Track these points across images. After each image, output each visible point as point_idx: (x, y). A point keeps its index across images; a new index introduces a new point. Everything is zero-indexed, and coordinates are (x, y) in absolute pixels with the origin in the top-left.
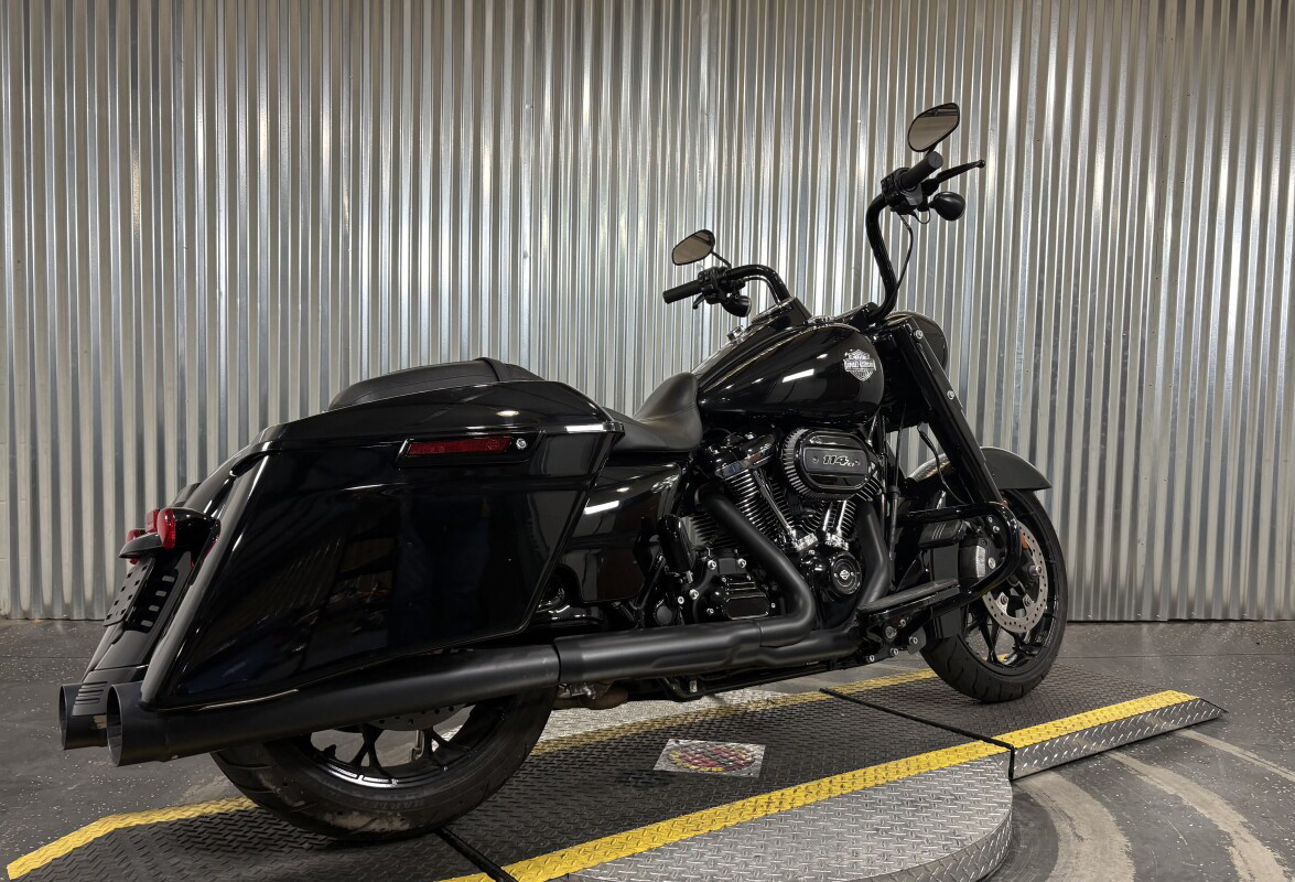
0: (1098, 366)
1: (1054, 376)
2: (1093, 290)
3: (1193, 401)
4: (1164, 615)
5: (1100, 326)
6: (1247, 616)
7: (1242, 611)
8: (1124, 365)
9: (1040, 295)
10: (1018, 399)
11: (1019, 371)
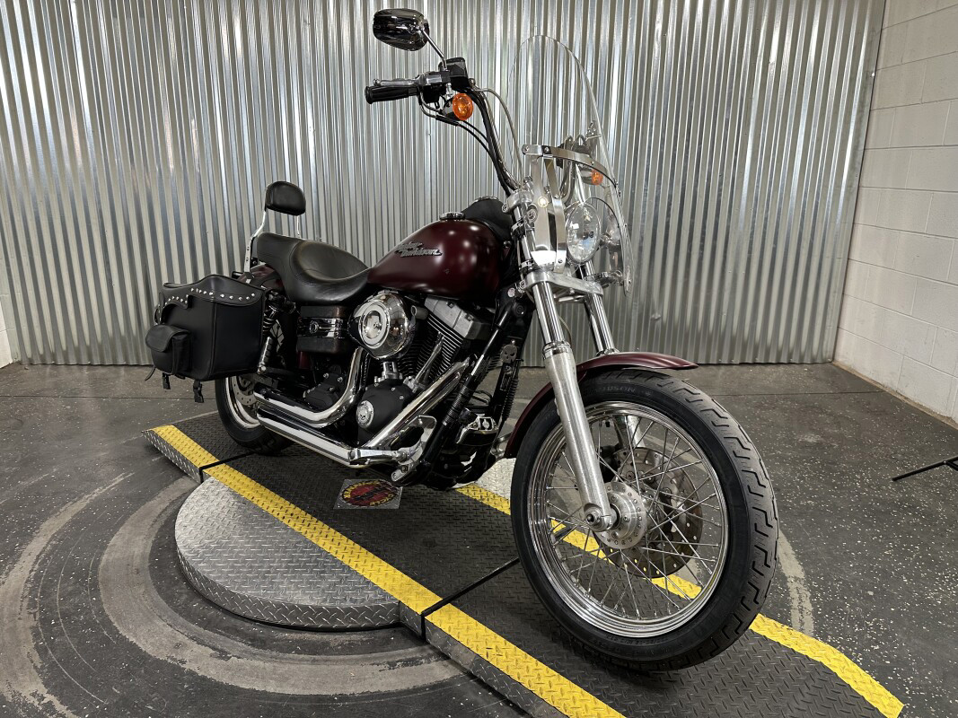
0: (701, 197)
1: (670, 204)
2: (700, 143)
3: (766, 219)
4: (737, 360)
5: (704, 169)
6: (792, 361)
7: (790, 356)
8: (719, 195)
9: (662, 148)
10: (643, 221)
11: (645, 202)
